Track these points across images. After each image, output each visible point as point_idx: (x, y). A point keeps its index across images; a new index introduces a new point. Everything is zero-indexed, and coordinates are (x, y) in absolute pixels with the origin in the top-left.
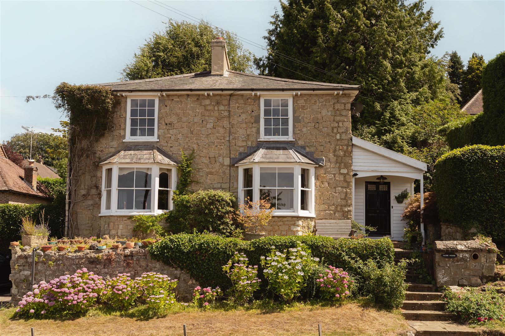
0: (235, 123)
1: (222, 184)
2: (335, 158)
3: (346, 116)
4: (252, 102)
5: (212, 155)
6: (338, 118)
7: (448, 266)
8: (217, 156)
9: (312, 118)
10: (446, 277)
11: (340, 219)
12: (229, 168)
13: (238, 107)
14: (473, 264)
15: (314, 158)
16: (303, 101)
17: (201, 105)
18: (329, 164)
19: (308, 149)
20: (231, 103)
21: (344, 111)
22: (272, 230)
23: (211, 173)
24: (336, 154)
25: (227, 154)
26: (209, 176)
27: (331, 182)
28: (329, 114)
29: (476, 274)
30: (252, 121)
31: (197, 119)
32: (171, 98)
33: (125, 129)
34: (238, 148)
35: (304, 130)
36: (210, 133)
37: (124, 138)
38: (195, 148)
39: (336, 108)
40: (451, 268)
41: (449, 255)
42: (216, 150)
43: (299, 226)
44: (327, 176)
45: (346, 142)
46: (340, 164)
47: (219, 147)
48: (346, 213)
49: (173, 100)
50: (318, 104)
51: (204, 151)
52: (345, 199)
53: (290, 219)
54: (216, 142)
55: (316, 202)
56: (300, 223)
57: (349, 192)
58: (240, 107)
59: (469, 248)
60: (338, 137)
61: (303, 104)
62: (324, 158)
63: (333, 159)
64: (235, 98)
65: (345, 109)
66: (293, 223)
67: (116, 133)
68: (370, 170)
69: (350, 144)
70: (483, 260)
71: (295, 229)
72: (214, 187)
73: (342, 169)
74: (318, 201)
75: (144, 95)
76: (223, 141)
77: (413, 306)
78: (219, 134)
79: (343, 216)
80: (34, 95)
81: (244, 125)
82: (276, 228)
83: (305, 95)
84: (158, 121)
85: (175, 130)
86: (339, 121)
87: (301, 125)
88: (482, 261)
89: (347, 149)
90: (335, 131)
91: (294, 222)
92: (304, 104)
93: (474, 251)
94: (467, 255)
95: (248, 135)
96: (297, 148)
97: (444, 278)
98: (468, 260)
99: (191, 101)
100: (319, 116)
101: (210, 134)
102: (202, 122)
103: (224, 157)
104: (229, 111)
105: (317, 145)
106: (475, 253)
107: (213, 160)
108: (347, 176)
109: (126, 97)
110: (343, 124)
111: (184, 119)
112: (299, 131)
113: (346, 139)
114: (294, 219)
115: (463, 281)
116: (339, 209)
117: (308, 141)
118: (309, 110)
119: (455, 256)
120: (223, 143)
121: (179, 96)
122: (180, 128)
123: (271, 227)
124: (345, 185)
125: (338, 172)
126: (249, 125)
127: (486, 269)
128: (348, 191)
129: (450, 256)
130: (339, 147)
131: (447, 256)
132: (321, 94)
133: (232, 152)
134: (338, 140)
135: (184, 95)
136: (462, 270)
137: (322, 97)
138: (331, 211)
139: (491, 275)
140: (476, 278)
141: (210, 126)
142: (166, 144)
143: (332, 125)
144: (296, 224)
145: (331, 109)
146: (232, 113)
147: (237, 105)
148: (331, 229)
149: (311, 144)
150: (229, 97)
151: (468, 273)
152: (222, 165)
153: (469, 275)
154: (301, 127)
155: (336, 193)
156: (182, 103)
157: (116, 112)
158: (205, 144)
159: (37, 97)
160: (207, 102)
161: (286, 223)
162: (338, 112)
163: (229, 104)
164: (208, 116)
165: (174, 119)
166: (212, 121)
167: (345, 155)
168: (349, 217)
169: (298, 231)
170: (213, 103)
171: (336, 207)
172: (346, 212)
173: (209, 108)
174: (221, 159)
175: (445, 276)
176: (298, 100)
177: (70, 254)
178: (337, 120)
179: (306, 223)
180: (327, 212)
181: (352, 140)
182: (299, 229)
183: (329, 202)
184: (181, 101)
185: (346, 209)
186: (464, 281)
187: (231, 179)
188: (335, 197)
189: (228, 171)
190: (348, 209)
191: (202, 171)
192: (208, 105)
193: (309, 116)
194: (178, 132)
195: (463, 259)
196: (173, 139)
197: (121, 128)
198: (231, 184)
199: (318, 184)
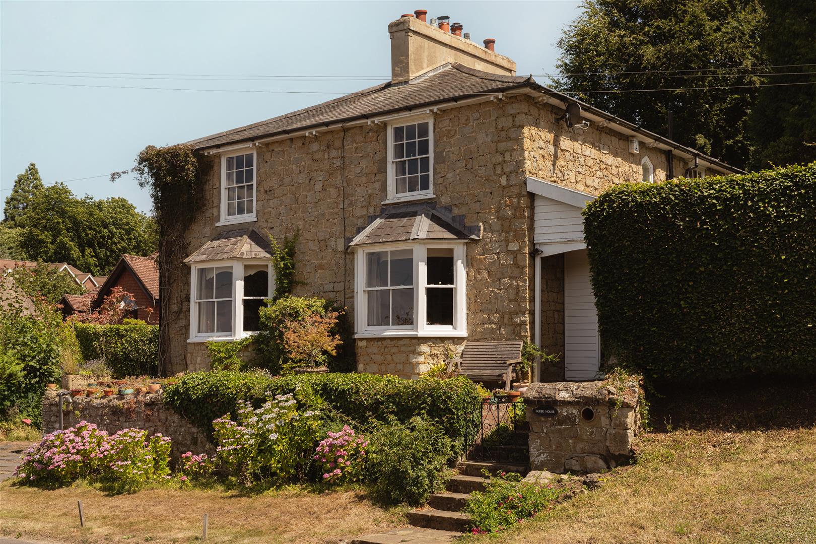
0: (352, 177)
1: (336, 285)
2: (500, 222)
3: (516, 140)
4: (373, 137)
5: (321, 236)
6: (502, 146)
7: (545, 431)
8: (328, 237)
9: (462, 151)
10: (543, 453)
11: (509, 339)
12: (343, 256)
13: (356, 148)
14: (586, 430)
15: (465, 227)
16: (448, 121)
17: (308, 154)
18: (489, 235)
19: (456, 211)
20: (345, 143)
21: (513, 130)
22: (383, 362)
23: (321, 267)
24: (500, 215)
25: (340, 233)
26: (319, 271)
27: (493, 268)
28: (489, 140)
29: (595, 449)
30: (375, 170)
31: (302, 178)
32: (271, 148)
33: (218, 207)
34: (355, 221)
35: (450, 175)
36: (319, 198)
37: (219, 220)
38: (301, 227)
39: (499, 127)
40: (551, 436)
41: (545, 411)
42: (327, 227)
43: (421, 355)
44: (486, 257)
45: (516, 190)
46: (507, 233)
47: (331, 222)
48: (518, 328)
49: (273, 150)
50: (472, 124)
51: (312, 230)
52: (515, 300)
53: (407, 341)
54: (326, 214)
55: (469, 309)
56: (424, 348)
57: (522, 286)
58: (359, 149)
59: (576, 398)
60: (504, 181)
61: (448, 128)
62: (481, 224)
63: (497, 225)
64: (349, 134)
65: (514, 126)
66: (412, 348)
67: (208, 214)
68: (564, 240)
69: (523, 193)
70: (604, 421)
71: (414, 360)
72: (325, 290)
73: (511, 242)
74: (472, 306)
75: (238, 149)
76: (336, 210)
77: (448, 504)
78: (331, 200)
79: (514, 333)
80: (120, 171)
81: (364, 180)
82: (389, 357)
83: (451, 109)
84: (257, 187)
85: (275, 200)
86: (505, 152)
87: (446, 166)
88: (603, 424)
89: (519, 202)
90: (499, 171)
91: (414, 348)
92: (450, 128)
93: (586, 404)
94: (574, 411)
95: (370, 196)
96: (439, 210)
97: (540, 455)
98: (577, 420)
99: (295, 149)
100: (473, 146)
101: (319, 200)
102: (310, 182)
103: (336, 238)
104: (343, 157)
105: (469, 201)
106: (587, 407)
107: (324, 244)
108: (519, 257)
109: (219, 156)
110: (511, 156)
111: (287, 180)
112: (442, 179)
113: (516, 185)
114: (414, 341)
115: (571, 462)
116: (506, 321)
117: (456, 195)
118: (457, 136)
119: (553, 412)
120: (337, 213)
121: (281, 142)
122: (281, 195)
123: (382, 357)
124: (516, 272)
125: (505, 249)
126: (371, 179)
127: (611, 440)
128: (521, 284)
129: (547, 411)
130: (506, 201)
131: (542, 411)
132: (475, 105)
133: (347, 229)
134: (504, 188)
135: (286, 140)
136: (570, 441)
137: (477, 109)
138: (493, 325)
139: (622, 452)
140: (593, 458)
141: (319, 186)
142: (264, 225)
143: (494, 160)
144: (416, 351)
145: (492, 130)
146: (347, 161)
147: (355, 145)
148: (485, 359)
149: (460, 201)
150: (342, 134)
151: (581, 446)
152: (335, 251)
153: (583, 451)
154: (445, 171)
155: (501, 290)
156: (284, 153)
157: (209, 180)
158: (313, 218)
159: (124, 173)
160: (315, 146)
161: (403, 349)
162: (503, 134)
163: (343, 146)
164: (316, 171)
165: (273, 183)
166: (321, 179)
167: (514, 216)
168: (523, 334)
169: (418, 363)
170: (322, 148)
171: (502, 317)
172: (518, 325)
173: (318, 156)
174: (333, 243)
175: (541, 451)
176: (441, 121)
177: (96, 401)
178: (502, 149)
179: (442, 349)
180: (486, 326)
181: (526, 184)
182: (421, 359)
183: (490, 306)
184: (283, 151)
185: (518, 320)
186: (574, 462)
187: (347, 275)
188: (499, 298)
189: (342, 262)
190: (520, 320)
191: (310, 265)
192: (316, 152)
193: (458, 148)
194: (279, 203)
195: (569, 419)
196: (273, 216)
197: (214, 205)
198: (346, 283)
199: (472, 274)
